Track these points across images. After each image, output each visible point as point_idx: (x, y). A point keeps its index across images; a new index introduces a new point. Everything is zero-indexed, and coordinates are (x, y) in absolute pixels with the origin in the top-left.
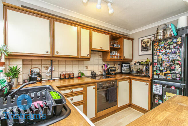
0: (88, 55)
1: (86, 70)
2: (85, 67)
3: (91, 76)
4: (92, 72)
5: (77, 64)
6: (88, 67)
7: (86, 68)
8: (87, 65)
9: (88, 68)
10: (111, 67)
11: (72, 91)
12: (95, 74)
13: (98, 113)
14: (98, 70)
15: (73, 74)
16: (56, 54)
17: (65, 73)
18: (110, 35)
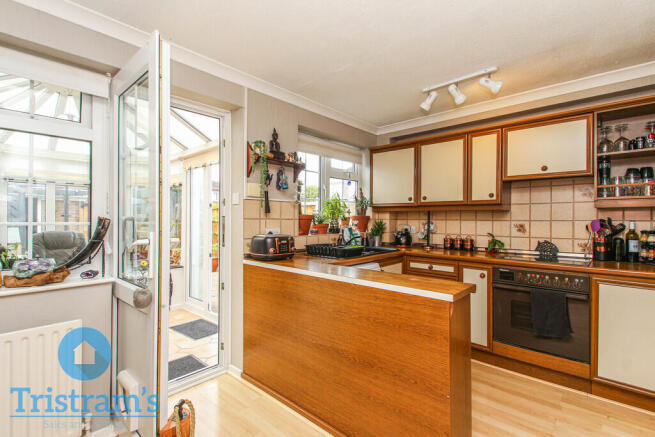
0: (491, 196)
1: (520, 234)
2: (516, 226)
3: (538, 253)
4: (539, 243)
5: (490, 219)
6: (527, 227)
7: (519, 230)
8: (521, 223)
9: (524, 231)
10: (643, 232)
11: (431, 268)
12: (555, 250)
13: (497, 344)
14: (573, 238)
15: (472, 241)
16: (423, 201)
17: (453, 237)
18: (595, 113)
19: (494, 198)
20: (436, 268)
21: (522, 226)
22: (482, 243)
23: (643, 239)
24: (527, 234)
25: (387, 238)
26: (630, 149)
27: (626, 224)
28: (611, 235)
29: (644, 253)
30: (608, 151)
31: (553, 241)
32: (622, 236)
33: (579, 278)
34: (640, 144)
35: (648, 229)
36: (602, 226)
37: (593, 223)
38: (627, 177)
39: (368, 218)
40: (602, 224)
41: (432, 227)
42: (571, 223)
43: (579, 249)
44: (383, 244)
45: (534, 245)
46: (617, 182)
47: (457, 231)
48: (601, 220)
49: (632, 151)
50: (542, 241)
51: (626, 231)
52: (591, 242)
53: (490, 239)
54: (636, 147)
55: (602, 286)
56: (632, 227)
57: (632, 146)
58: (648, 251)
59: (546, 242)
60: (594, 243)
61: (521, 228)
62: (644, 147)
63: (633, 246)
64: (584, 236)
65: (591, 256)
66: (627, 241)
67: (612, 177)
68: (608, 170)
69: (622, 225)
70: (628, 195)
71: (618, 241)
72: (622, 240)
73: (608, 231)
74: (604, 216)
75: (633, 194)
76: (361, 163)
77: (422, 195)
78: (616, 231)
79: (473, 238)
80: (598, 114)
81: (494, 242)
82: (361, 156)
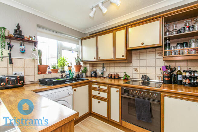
0: (123, 56)
1: (136, 72)
2: (134, 69)
3: (142, 80)
4: (143, 76)
5: (125, 66)
6: (138, 70)
7: (135, 71)
8: (136, 67)
9: (137, 71)
10: (184, 71)
11: (99, 87)
12: (148, 79)
13: (123, 121)
14: (155, 74)
15: (118, 75)
16: (99, 59)
17: (112, 73)
18: (163, 17)
19: (124, 57)
20: (101, 87)
21: (136, 69)
22: (122, 75)
23: (184, 74)
24: (138, 72)
25: (88, 74)
26: (178, 33)
27: (176, 67)
28: (170, 73)
29: (184, 81)
30: (169, 35)
31: (148, 75)
32: (175, 73)
33: (156, 93)
34: (182, 31)
35: (186, 70)
36: (166, 68)
37: (163, 67)
38: (177, 46)
39: (81, 66)
40: (167, 68)
41: (104, 69)
42: (154, 67)
43: (157, 78)
44: (87, 76)
45: (141, 77)
46: (173, 49)
47: (113, 71)
48: (167, 66)
49: (179, 34)
50: (144, 75)
51: (176, 71)
52: (162, 75)
53: (125, 74)
54: (181, 32)
55: (166, 98)
56: (179, 69)
57: (179, 32)
58: (186, 80)
59: (145, 75)
60: (163, 76)
61: (136, 70)
62: (184, 31)
63: (179, 78)
64: (160, 73)
65: (162, 81)
66: (177, 75)
67: (170, 47)
68: (169, 44)
69: (175, 68)
70: (177, 54)
71: (173, 75)
72: (175, 75)
73: (169, 71)
74: (167, 64)
75: (179, 54)
76: (79, 45)
77: (99, 57)
78: (172, 71)
79: (119, 74)
80: (164, 18)
81: (126, 75)
82: (79, 42)
